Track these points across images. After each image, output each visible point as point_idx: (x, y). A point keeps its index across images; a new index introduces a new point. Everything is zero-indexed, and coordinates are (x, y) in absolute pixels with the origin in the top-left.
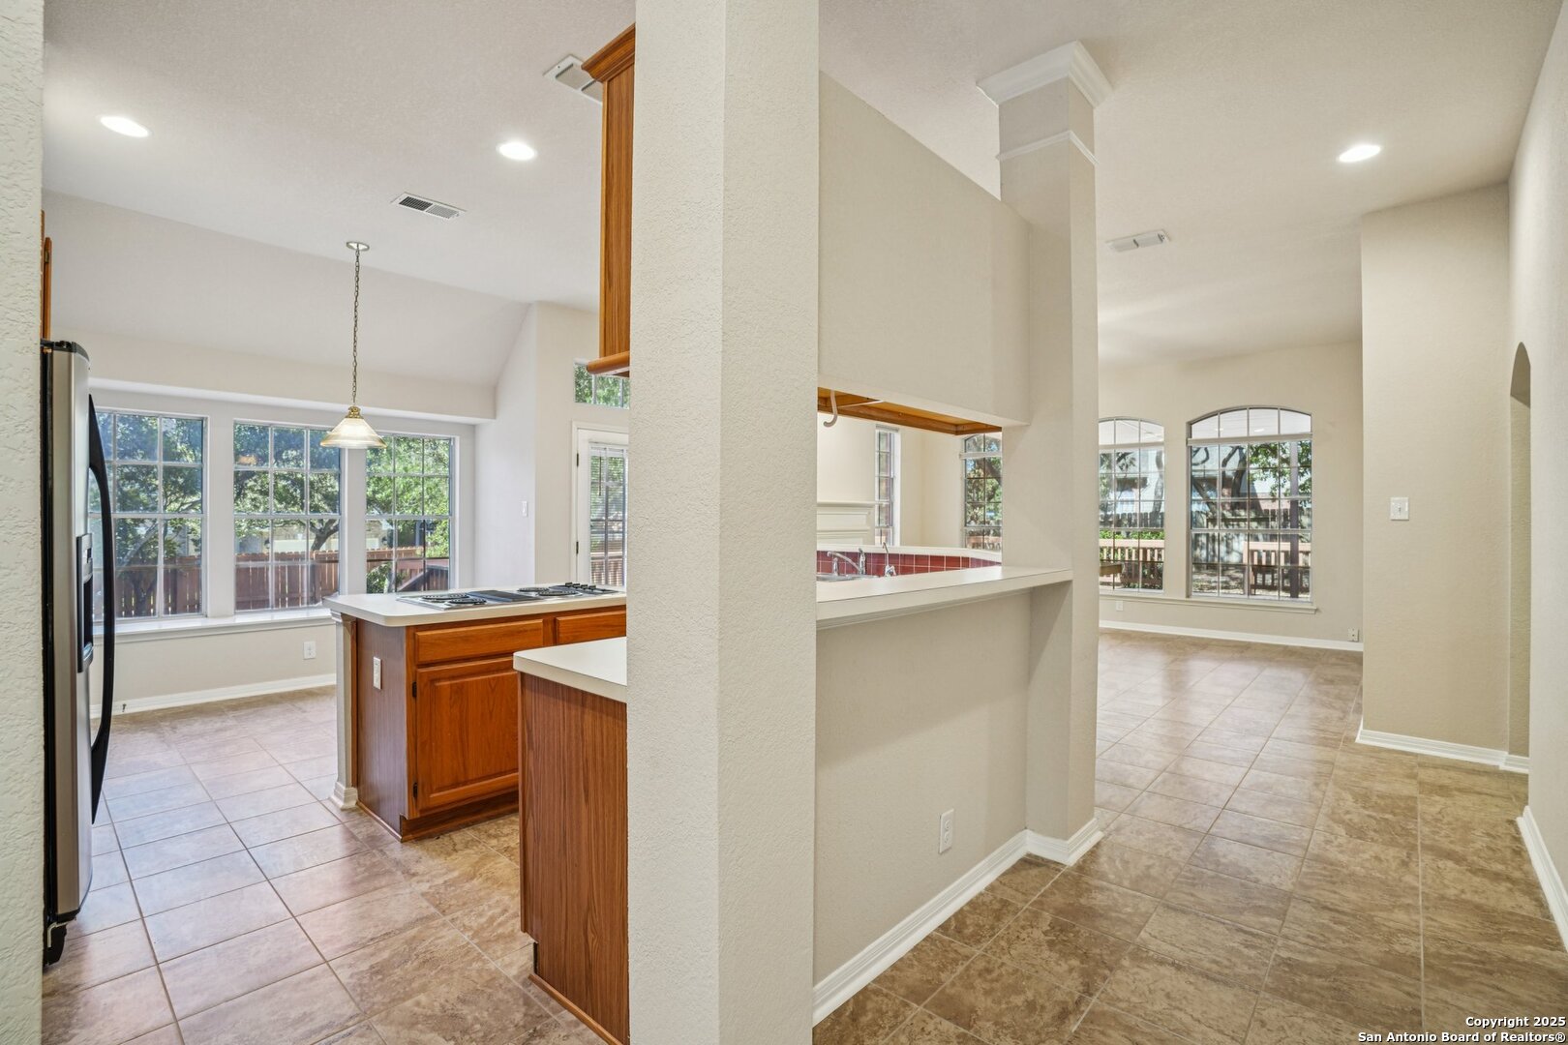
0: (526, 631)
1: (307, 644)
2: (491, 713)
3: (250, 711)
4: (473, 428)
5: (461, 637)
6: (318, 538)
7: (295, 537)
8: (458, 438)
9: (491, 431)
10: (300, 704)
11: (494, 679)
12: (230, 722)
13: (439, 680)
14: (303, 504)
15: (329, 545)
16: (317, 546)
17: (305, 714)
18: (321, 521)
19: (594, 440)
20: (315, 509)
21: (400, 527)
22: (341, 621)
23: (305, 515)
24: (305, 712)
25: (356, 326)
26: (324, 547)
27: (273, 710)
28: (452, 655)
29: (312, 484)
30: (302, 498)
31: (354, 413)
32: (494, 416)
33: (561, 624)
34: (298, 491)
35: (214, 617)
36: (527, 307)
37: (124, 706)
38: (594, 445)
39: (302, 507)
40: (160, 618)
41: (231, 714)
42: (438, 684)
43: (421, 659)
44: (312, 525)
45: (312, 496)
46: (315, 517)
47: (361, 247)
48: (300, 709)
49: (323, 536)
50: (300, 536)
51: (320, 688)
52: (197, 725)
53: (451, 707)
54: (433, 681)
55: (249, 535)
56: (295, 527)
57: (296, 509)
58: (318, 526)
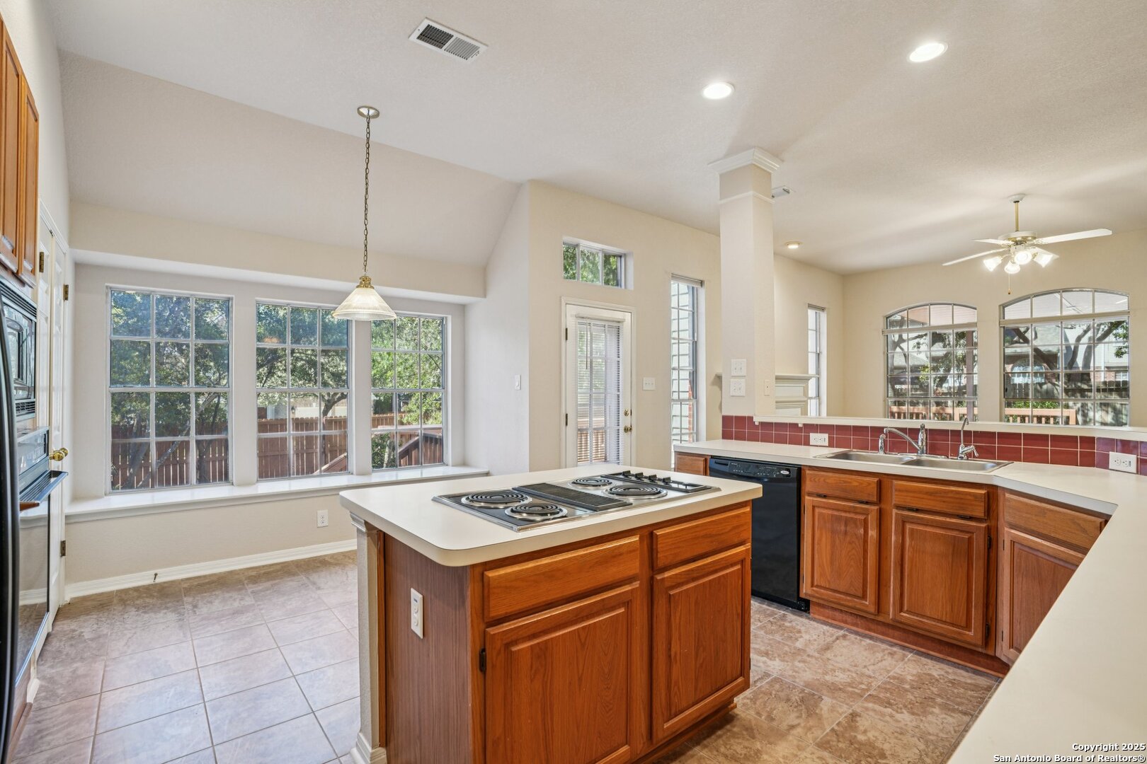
0: (621, 554)
1: (320, 512)
2: (580, 679)
3: (268, 584)
4: (463, 309)
5: (544, 574)
6: (326, 406)
7: (311, 405)
8: (450, 318)
9: (480, 309)
10: (314, 577)
11: (584, 628)
12: (249, 601)
13: (516, 642)
14: (316, 380)
15: (334, 412)
16: (325, 413)
17: (319, 592)
18: (329, 394)
19: (581, 315)
20: (325, 384)
21: (382, 398)
22: (364, 530)
23: (318, 389)
24: (319, 588)
25: (367, 193)
26: (330, 414)
27: (290, 584)
28: (534, 602)
29: (322, 364)
30: (316, 374)
31: (365, 283)
32: (485, 296)
33: (660, 540)
34: (313, 370)
35: (239, 485)
36: (518, 187)
37: (156, 575)
38: (581, 321)
39: (315, 383)
40: (192, 487)
41: (251, 588)
42: (514, 649)
43: (492, 614)
44: (323, 397)
45: (323, 375)
46: (324, 392)
47: (372, 112)
48: (314, 583)
49: (329, 405)
50: (314, 404)
51: (332, 556)
52: (217, 604)
53: (532, 681)
54: (508, 645)
55: (280, 404)
56: (311, 398)
57: (311, 385)
58: (326, 398)
